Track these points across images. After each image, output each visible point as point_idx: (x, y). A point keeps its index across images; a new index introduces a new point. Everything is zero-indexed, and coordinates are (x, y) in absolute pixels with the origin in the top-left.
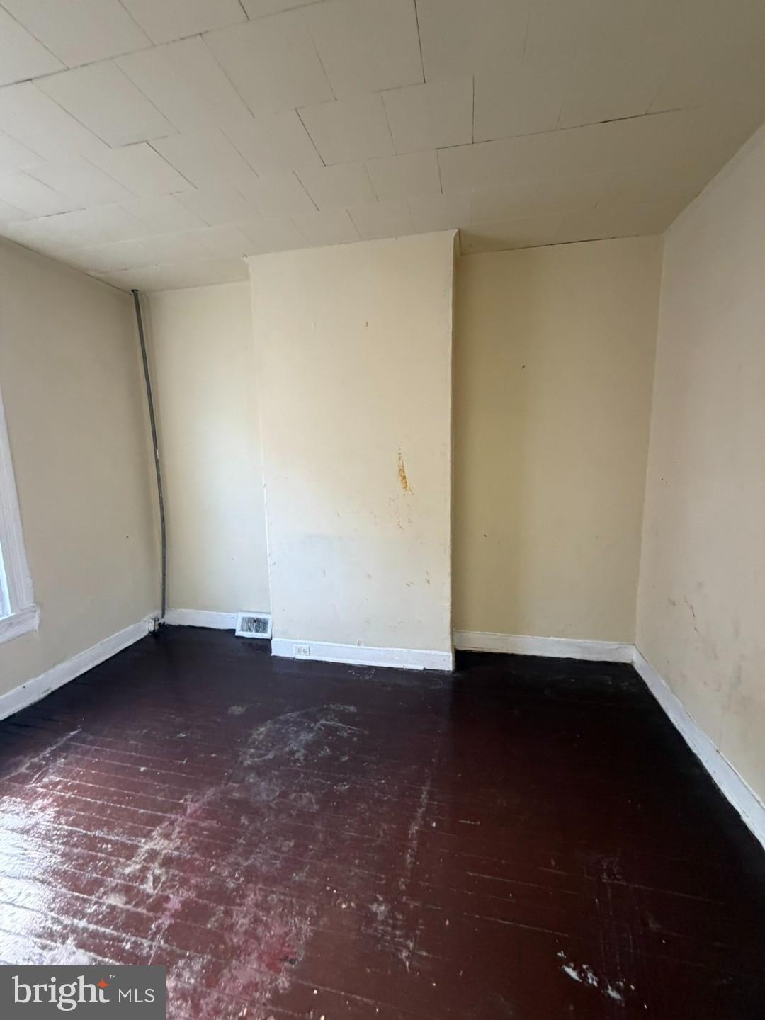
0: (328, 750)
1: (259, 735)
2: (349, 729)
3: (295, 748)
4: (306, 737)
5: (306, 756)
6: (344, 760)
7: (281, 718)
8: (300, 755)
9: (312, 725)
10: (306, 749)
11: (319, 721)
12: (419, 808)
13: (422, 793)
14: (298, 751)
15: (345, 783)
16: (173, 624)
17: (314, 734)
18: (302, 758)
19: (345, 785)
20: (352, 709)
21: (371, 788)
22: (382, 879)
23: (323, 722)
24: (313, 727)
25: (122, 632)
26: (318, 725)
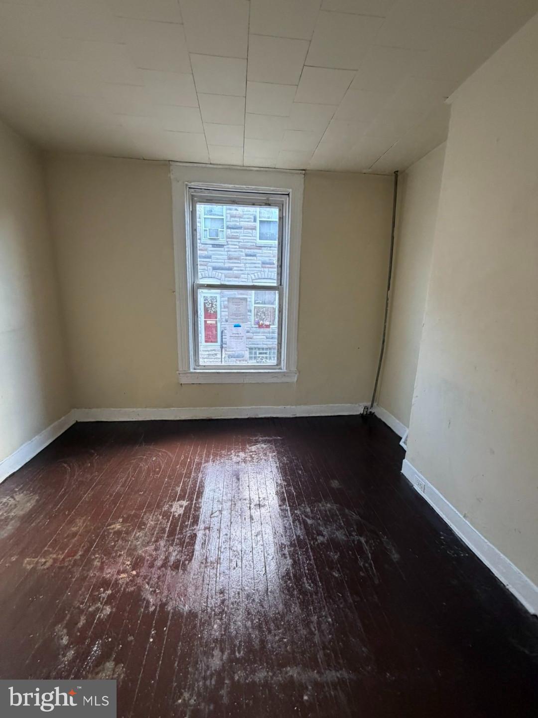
0: (336, 557)
1: (323, 506)
2: (370, 564)
3: (324, 533)
4: (340, 535)
5: (322, 543)
6: (334, 573)
7: (347, 511)
8: (320, 539)
9: (354, 533)
10: (327, 540)
11: (361, 536)
12: (318, 672)
13: (337, 671)
14: (323, 535)
15: (312, 585)
16: (377, 416)
17: (346, 539)
18: (319, 541)
19: (310, 586)
20: (395, 557)
21: (318, 610)
22: (239, 653)
23: (363, 540)
24: (352, 535)
25: (342, 405)
26: (356, 538)
